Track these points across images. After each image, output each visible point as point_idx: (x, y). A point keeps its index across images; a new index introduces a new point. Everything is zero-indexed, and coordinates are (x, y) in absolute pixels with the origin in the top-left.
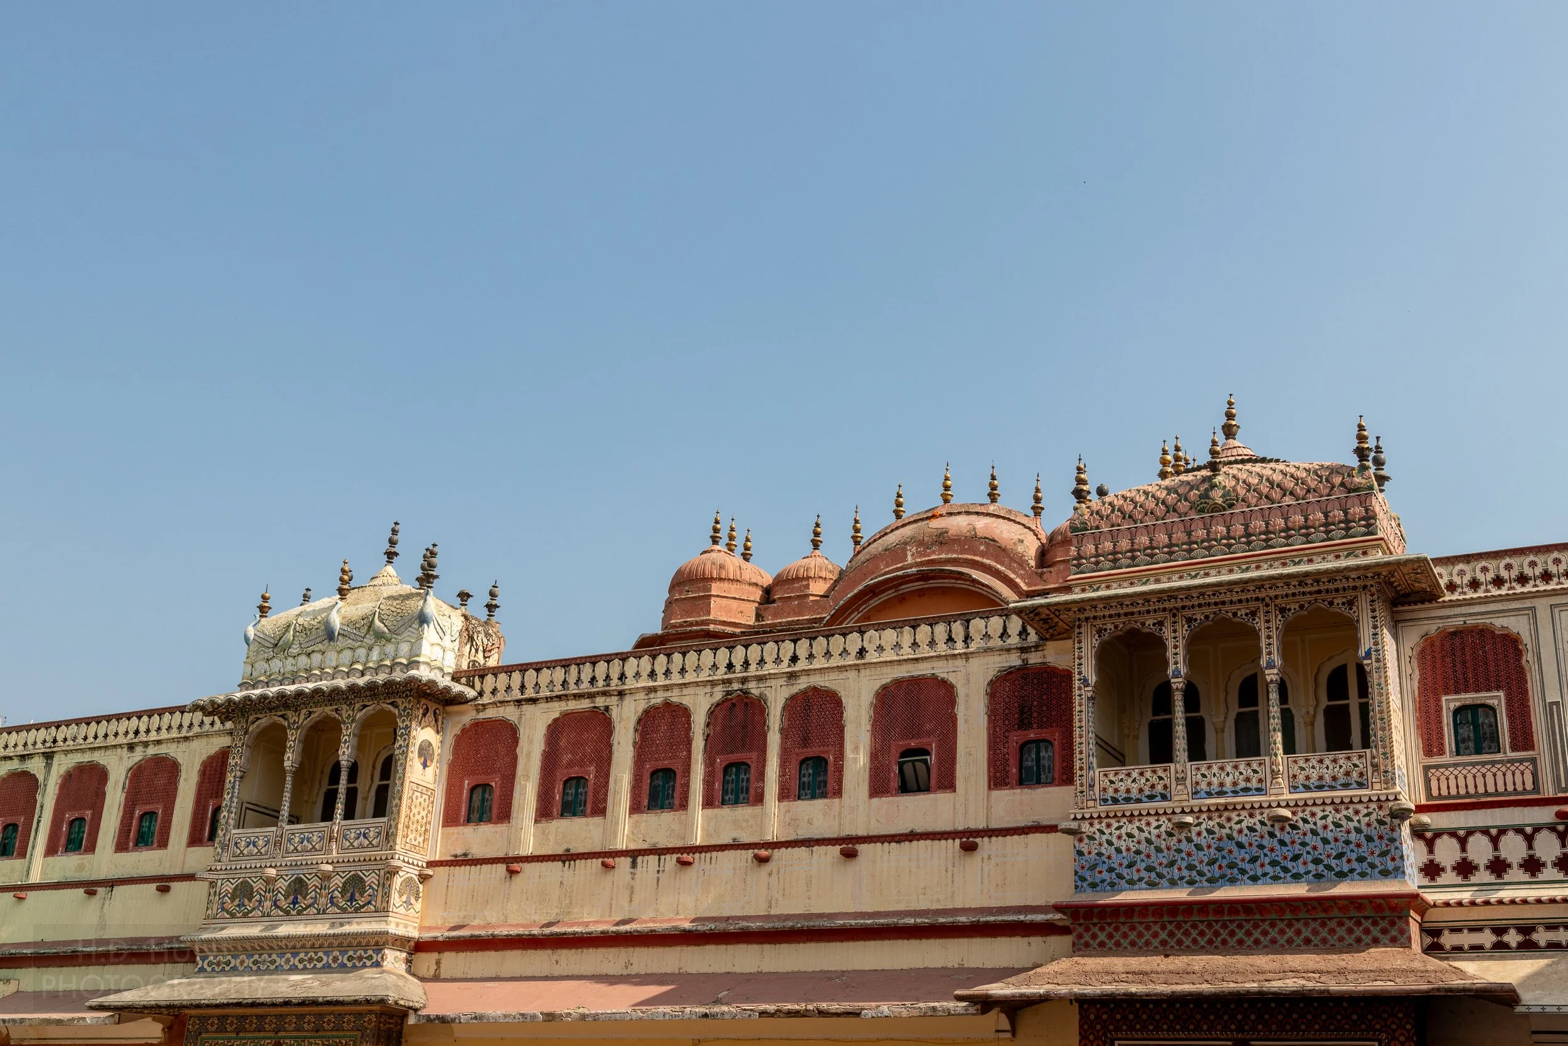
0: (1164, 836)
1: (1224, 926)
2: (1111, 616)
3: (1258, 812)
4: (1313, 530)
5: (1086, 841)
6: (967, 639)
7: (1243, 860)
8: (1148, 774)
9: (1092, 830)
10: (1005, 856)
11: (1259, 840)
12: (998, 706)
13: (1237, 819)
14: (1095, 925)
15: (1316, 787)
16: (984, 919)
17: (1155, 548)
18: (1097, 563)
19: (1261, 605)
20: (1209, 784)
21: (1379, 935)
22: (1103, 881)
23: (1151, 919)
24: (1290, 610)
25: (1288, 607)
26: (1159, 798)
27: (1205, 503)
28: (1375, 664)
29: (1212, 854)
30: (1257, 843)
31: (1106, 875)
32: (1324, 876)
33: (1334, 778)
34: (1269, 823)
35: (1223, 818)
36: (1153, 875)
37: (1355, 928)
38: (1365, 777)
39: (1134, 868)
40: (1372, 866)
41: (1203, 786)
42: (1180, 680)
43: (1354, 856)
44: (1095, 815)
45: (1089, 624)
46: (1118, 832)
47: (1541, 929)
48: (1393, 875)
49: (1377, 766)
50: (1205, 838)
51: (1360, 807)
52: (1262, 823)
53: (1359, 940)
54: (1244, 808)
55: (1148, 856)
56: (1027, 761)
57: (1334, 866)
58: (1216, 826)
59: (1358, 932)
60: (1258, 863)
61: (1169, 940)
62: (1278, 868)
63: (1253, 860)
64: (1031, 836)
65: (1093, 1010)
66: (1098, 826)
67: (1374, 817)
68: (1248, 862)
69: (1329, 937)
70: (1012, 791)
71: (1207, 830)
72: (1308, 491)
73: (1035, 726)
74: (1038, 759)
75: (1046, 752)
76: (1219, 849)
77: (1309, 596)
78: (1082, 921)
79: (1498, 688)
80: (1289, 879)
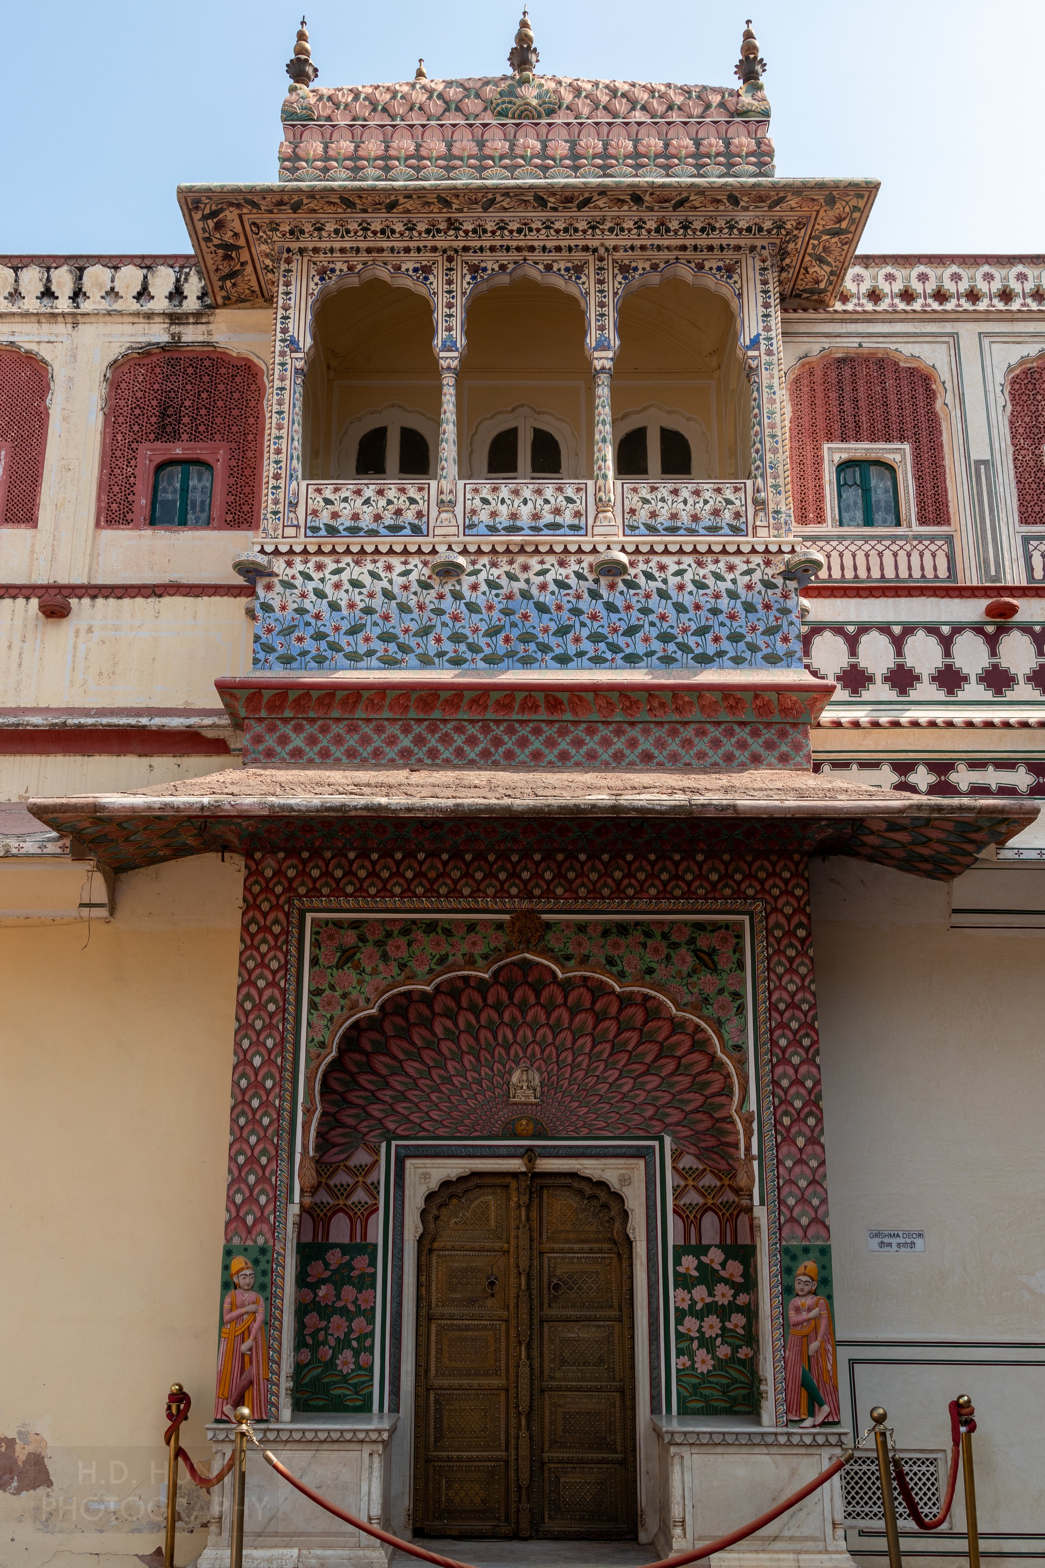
0: (415, 587)
1: (511, 731)
2: (342, 250)
3: (573, 558)
4: (676, 161)
5: (278, 588)
6: (77, 294)
7: (546, 630)
8: (392, 494)
9: (290, 572)
10: (117, 628)
11: (574, 601)
12: (122, 403)
13: (538, 567)
14: (285, 721)
15: (665, 529)
16: (76, 721)
17: (424, 158)
18: (326, 170)
19: (591, 258)
20: (494, 514)
21: (761, 751)
22: (304, 653)
23: (387, 714)
24: (636, 269)
25: (633, 265)
26: (407, 531)
27: (510, 102)
28: (764, 358)
29: (495, 619)
30: (570, 606)
31: (309, 644)
32: (677, 660)
33: (695, 518)
34: (591, 577)
35: (515, 566)
36: (392, 647)
37: (725, 740)
38: (743, 519)
39: (361, 636)
40: (753, 648)
41: (484, 516)
42: (456, 354)
43: (724, 632)
44: (298, 549)
45: (306, 259)
46: (335, 578)
47: (962, 767)
48: (784, 663)
49: (763, 503)
50: (484, 593)
51: (736, 560)
52: (580, 576)
53: (729, 758)
54: (551, 551)
55: (386, 618)
56: (165, 491)
57: (693, 646)
58: (504, 577)
59: (728, 745)
60: (570, 636)
61: (416, 750)
62: (602, 646)
63: (563, 631)
64: (166, 600)
65: (272, 863)
66: (301, 567)
67: (757, 576)
68: (554, 634)
69: (682, 752)
70: (136, 533)
71: (488, 582)
72: (670, 108)
73: (185, 437)
74: (185, 489)
75: (200, 480)
76: (507, 612)
77: (666, 252)
78: (263, 714)
79: (902, 439)
80: (619, 662)
